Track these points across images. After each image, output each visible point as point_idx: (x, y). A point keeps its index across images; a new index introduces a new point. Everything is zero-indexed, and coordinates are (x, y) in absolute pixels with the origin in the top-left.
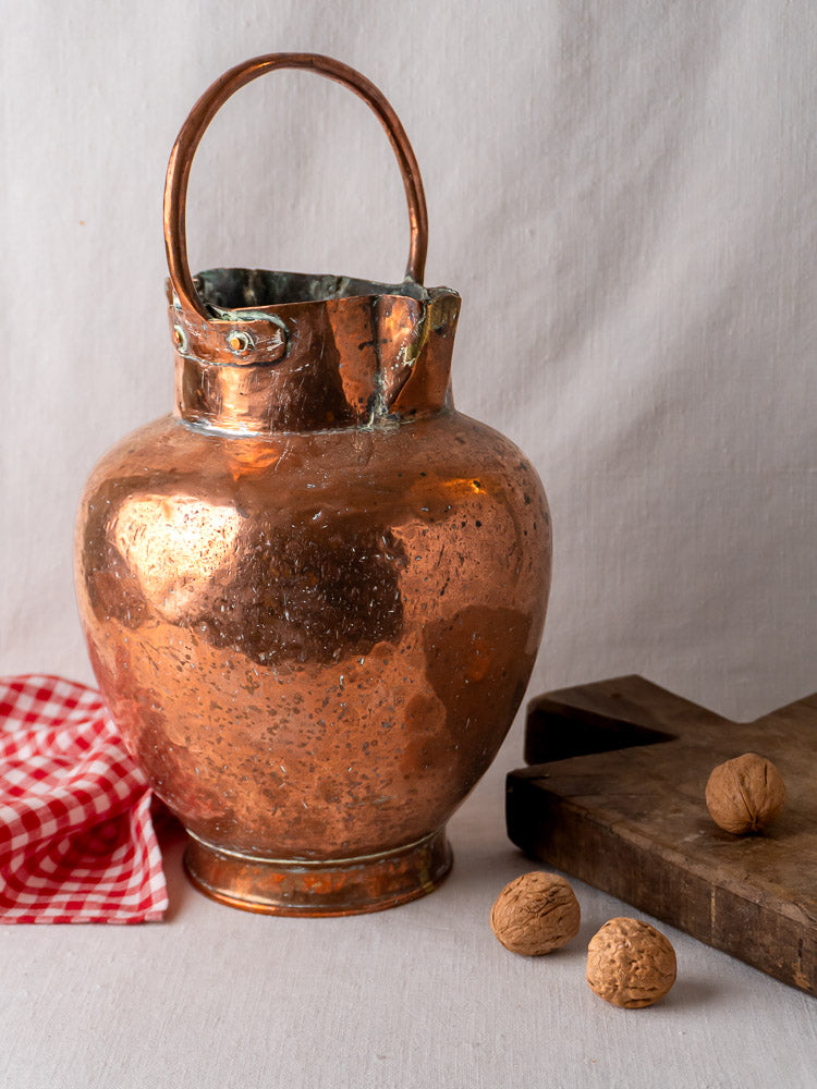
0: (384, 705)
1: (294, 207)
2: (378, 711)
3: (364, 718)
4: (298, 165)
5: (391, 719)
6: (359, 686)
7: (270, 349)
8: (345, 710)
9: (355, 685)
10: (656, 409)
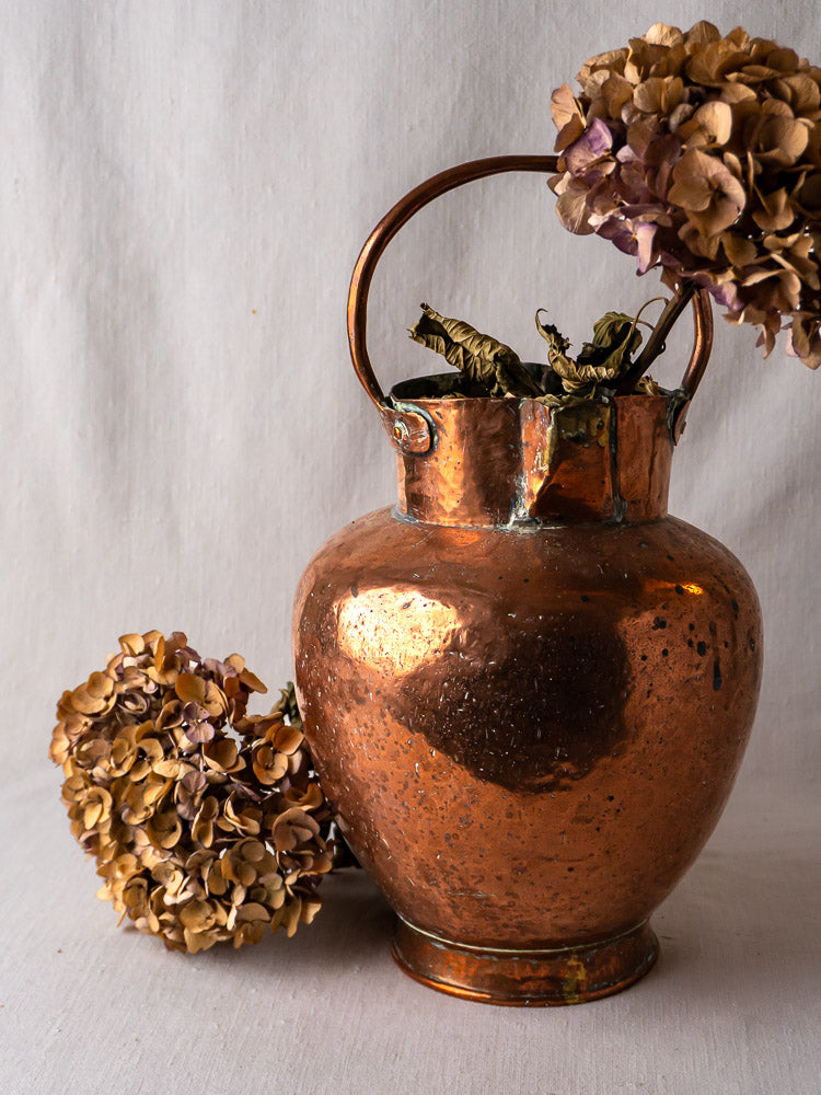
0: (458, 800)
1: (450, 297)
2: (453, 805)
3: (442, 809)
4: (455, 259)
5: (468, 816)
6: (433, 777)
7: (420, 440)
8: (424, 796)
9: (429, 774)
10: (787, 488)
